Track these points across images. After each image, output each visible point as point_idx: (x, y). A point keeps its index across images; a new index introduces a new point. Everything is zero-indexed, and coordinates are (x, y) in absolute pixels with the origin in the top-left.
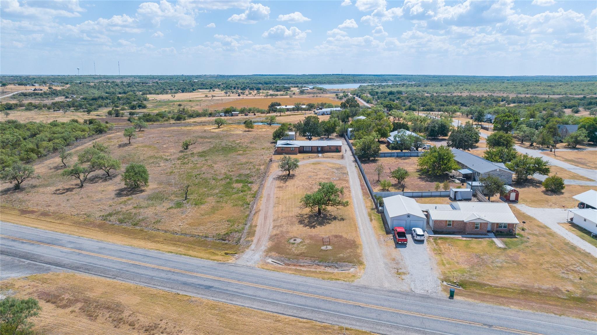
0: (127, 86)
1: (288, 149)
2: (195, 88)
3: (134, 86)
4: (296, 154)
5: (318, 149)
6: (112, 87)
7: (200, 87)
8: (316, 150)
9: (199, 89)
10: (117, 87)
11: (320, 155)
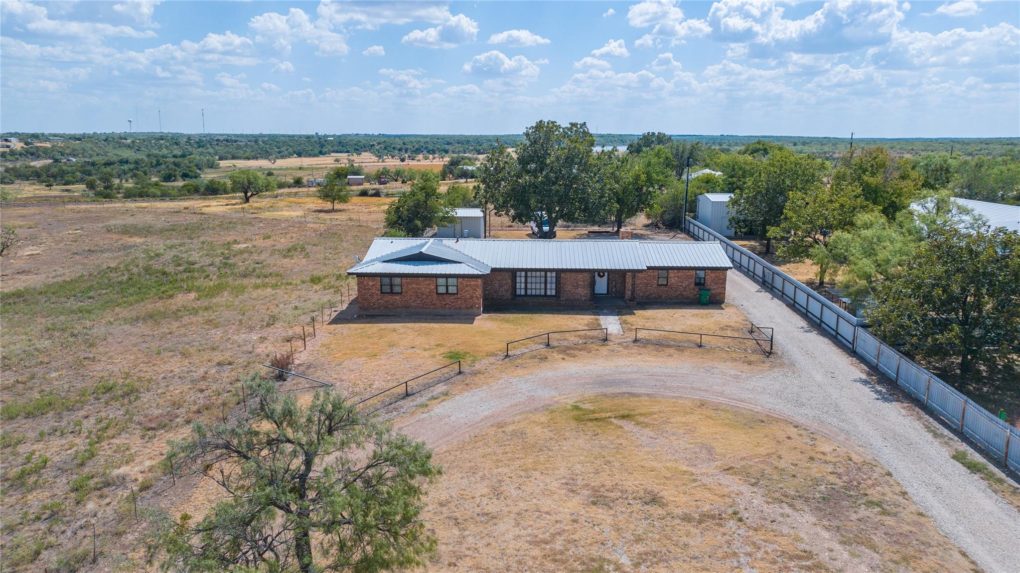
0: (196, 146)
1: (426, 287)
2: (324, 150)
3: (209, 146)
4: (469, 318)
5: (593, 284)
6: (167, 147)
7: (336, 148)
8: (583, 292)
9: (333, 152)
10: (175, 147)
11: (611, 324)
